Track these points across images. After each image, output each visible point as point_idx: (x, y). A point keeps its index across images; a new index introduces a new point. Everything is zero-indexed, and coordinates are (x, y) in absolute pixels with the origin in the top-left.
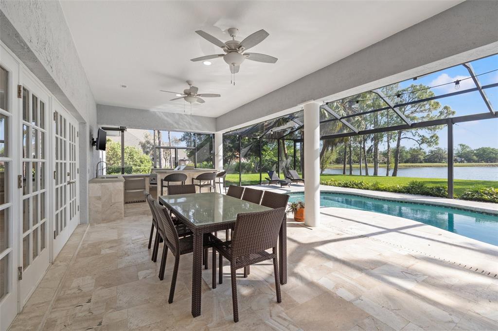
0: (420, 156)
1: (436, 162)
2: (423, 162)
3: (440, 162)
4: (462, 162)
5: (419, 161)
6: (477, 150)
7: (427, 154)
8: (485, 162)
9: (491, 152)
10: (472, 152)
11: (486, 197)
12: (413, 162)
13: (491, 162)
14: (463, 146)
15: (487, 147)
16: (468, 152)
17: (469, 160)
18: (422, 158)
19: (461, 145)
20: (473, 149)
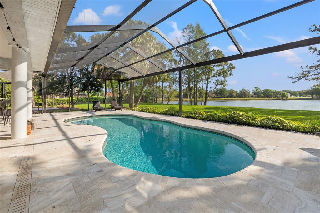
0: (234, 94)
1: (242, 97)
2: (236, 97)
3: (244, 97)
4: (255, 97)
5: (234, 96)
6: (263, 91)
7: (238, 92)
8: (267, 97)
9: (269, 92)
10: (261, 92)
11: (194, 116)
12: (230, 97)
13: (269, 97)
14: (257, 88)
15: (268, 89)
16: (259, 91)
17: (259, 96)
18: (235, 94)
19: (256, 87)
20: (261, 90)
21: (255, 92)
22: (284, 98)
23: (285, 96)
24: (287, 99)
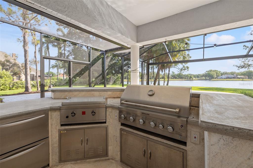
10: (176, 75)
21: (172, 75)
22: (191, 79)
23: (191, 78)
24: (192, 80)
